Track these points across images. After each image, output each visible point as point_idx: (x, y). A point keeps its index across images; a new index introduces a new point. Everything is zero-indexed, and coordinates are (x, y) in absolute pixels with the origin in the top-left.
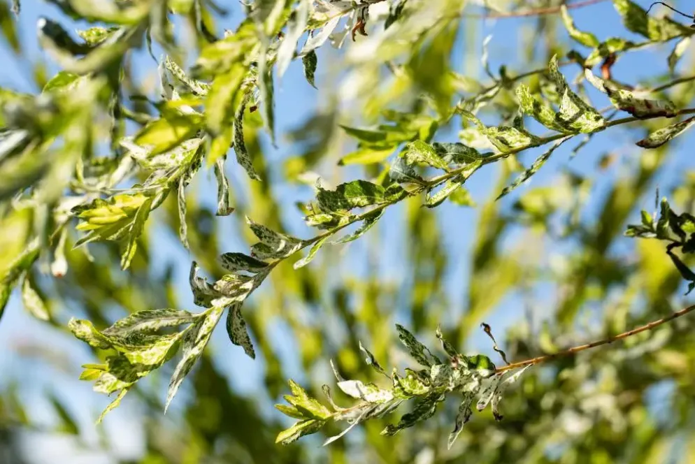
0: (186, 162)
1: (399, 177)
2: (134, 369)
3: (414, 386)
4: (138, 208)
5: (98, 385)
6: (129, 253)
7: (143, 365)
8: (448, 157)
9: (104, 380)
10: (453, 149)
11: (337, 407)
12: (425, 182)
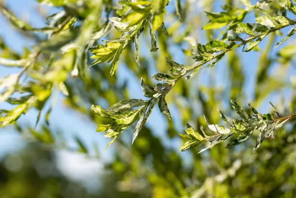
0: (138, 28)
1: (232, 39)
2: (120, 127)
3: (240, 127)
4: (117, 49)
5: (106, 134)
6: (113, 68)
7: (124, 124)
8: (254, 30)
9: (108, 132)
10: (256, 26)
11: (206, 136)
12: (244, 41)
